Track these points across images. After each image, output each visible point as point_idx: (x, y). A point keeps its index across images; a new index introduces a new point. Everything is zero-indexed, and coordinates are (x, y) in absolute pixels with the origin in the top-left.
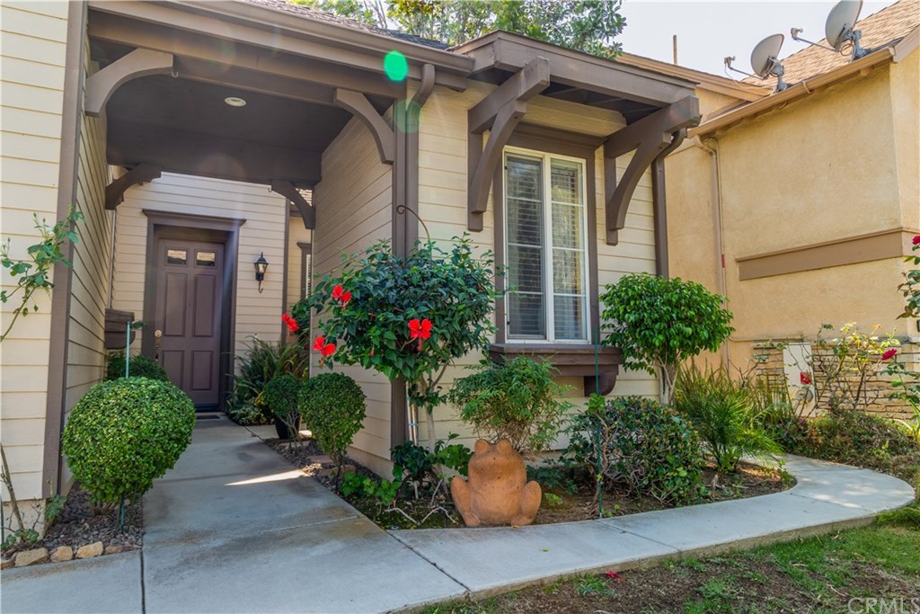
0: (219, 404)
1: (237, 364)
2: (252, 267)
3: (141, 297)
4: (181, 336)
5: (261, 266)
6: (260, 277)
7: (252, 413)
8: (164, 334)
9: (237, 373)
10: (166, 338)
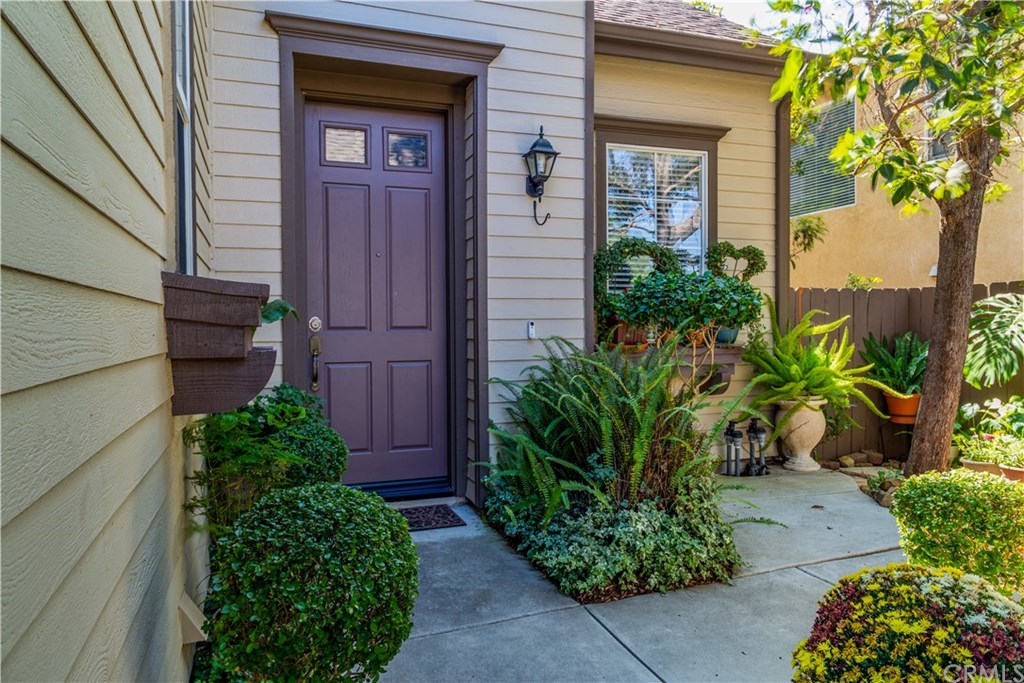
0: (449, 477)
1: (494, 393)
2: (517, 165)
3: (274, 239)
4: (364, 328)
5: (541, 160)
6: (535, 186)
7: (601, 565)
8: (328, 326)
9: (496, 414)
10: (331, 332)
